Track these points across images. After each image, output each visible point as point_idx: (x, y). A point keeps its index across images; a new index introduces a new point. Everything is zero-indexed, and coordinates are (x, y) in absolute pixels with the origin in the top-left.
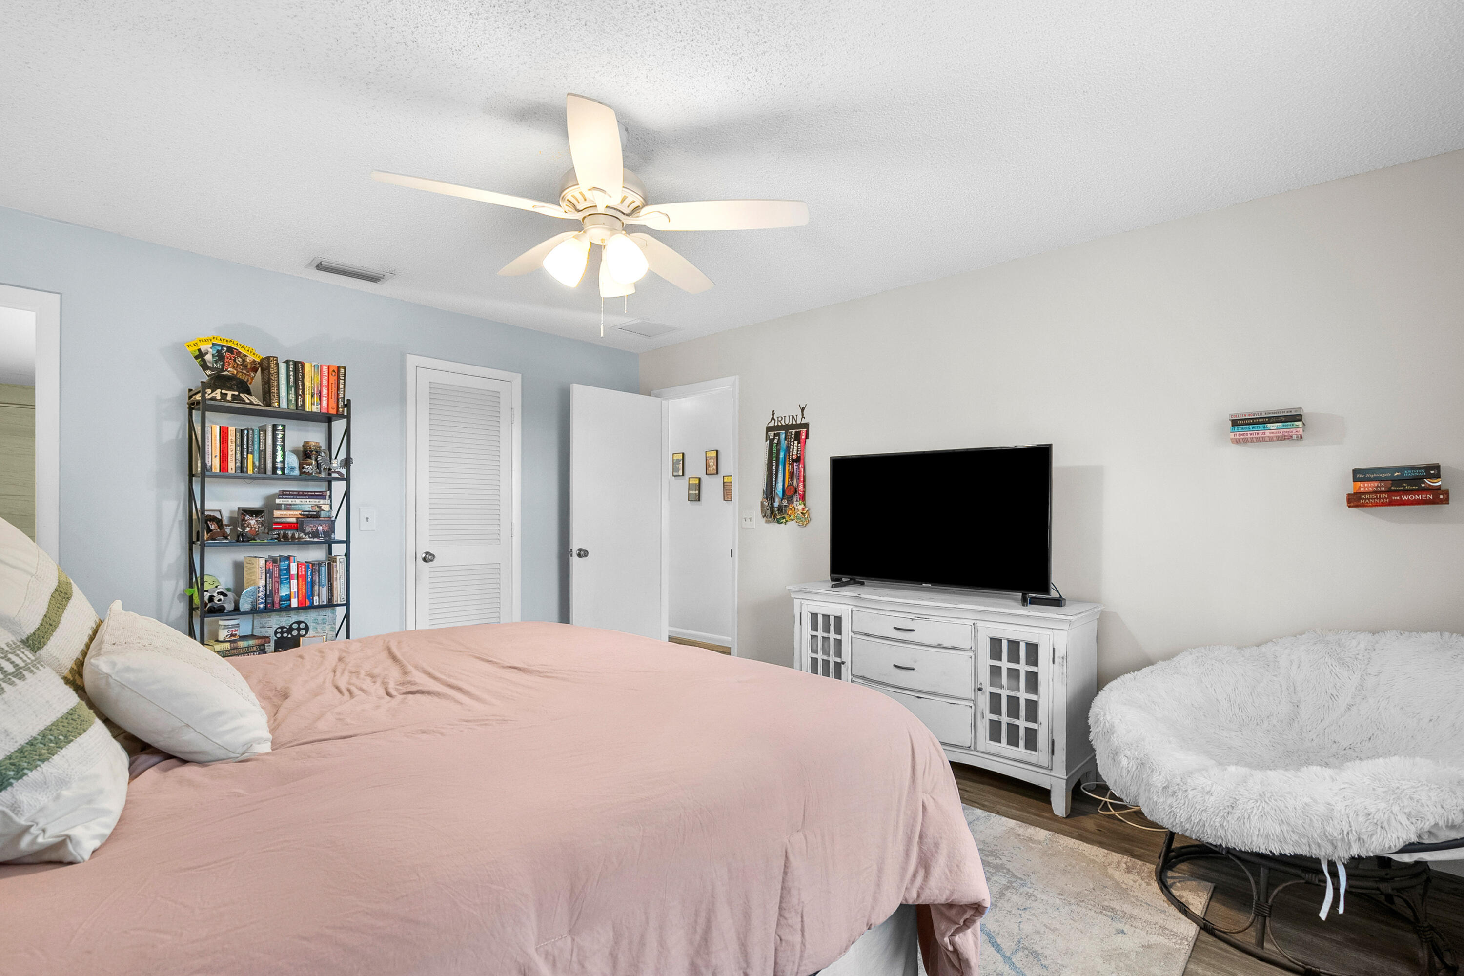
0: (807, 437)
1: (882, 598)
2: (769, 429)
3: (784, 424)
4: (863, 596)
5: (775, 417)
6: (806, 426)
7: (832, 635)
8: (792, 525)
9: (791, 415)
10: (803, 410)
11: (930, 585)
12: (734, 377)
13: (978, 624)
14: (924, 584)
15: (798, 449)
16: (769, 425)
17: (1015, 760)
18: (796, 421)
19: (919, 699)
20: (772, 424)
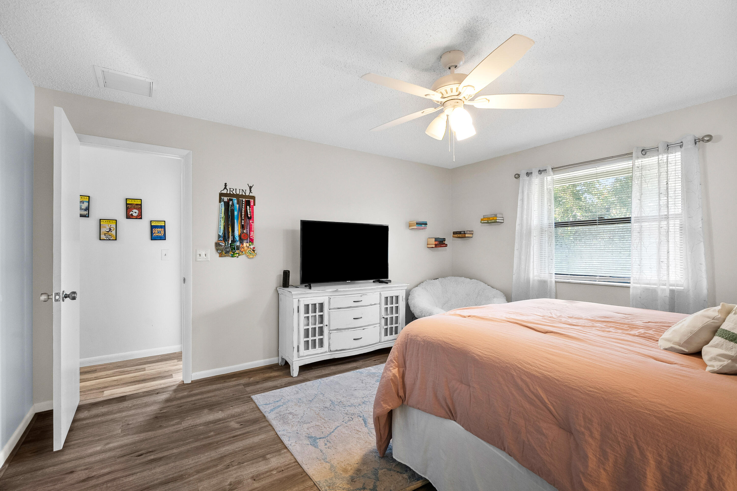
0: (254, 205)
1: (350, 289)
2: (221, 195)
3: (235, 193)
4: (339, 290)
5: (227, 187)
6: (253, 198)
7: (318, 314)
8: (243, 258)
9: (241, 189)
10: (251, 188)
11: (350, 281)
12: (188, 151)
13: (381, 293)
14: (347, 281)
15: (250, 211)
16: (222, 192)
17: (393, 340)
18: (245, 194)
19: (364, 330)
20: (225, 191)
